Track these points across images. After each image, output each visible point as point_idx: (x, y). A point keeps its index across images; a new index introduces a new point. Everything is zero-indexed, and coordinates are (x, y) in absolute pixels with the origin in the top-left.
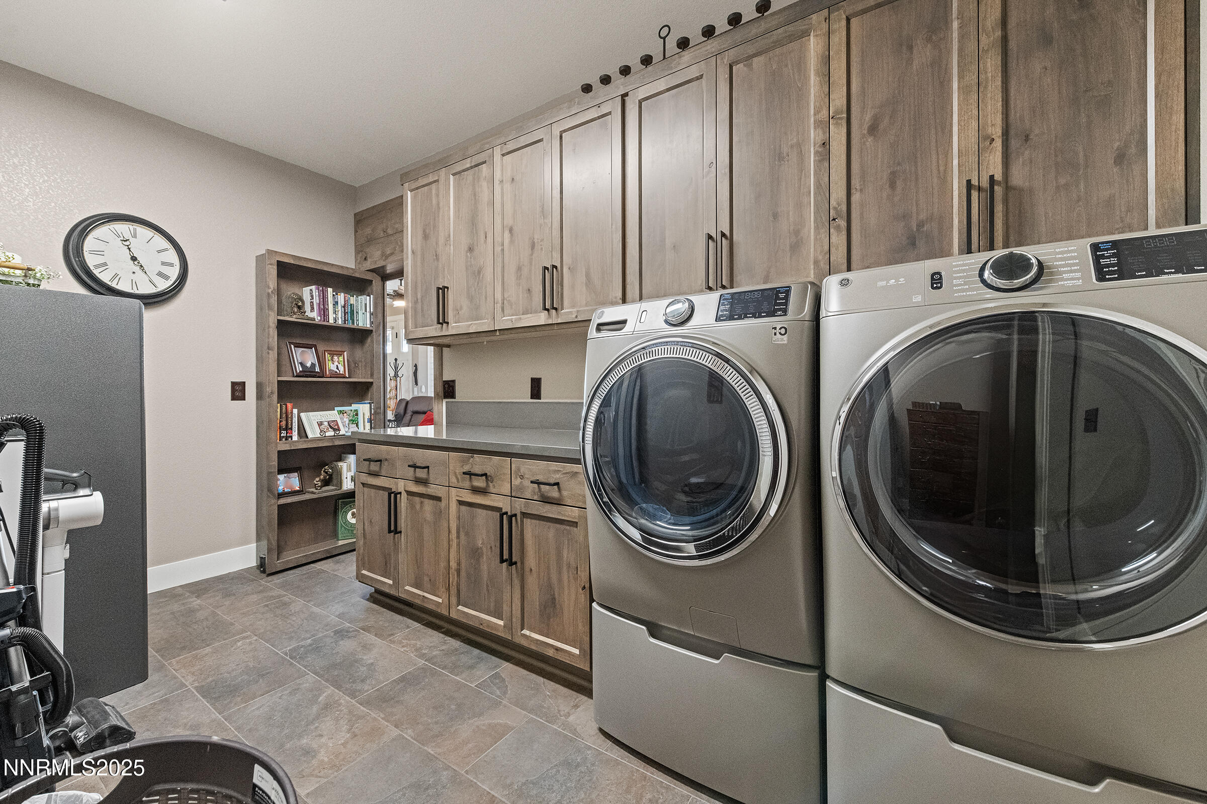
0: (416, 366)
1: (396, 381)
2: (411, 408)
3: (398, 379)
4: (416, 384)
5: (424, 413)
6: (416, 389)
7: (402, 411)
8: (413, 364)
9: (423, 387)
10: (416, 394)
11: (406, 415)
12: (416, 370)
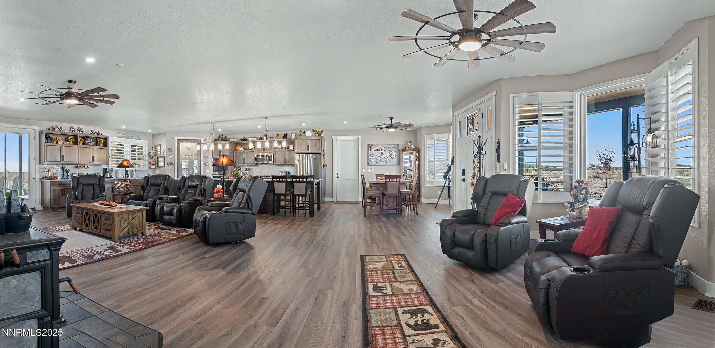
0: (498, 142)
1: (480, 158)
2: (489, 189)
3: (482, 156)
4: (499, 161)
5: (505, 194)
6: (498, 166)
7: (480, 191)
8: (495, 141)
9: (506, 164)
10: (498, 172)
11: (485, 196)
12: (499, 146)
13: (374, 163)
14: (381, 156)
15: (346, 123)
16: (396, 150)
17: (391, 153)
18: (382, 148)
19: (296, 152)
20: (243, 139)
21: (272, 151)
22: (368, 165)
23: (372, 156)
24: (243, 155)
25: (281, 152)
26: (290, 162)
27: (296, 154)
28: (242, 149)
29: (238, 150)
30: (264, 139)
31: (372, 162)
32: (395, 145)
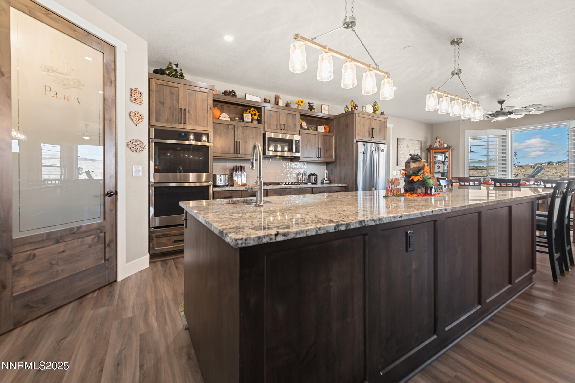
13: (403, 163)
16: (419, 148)
17: (416, 151)
18: (409, 145)
19: (357, 138)
20: (228, 94)
21: (298, 133)
22: (397, 165)
23: (401, 155)
24: (236, 132)
25: (313, 137)
26: (326, 156)
27: (357, 142)
28: (226, 118)
29: (218, 118)
30: (278, 104)
31: (402, 161)
32: (419, 141)
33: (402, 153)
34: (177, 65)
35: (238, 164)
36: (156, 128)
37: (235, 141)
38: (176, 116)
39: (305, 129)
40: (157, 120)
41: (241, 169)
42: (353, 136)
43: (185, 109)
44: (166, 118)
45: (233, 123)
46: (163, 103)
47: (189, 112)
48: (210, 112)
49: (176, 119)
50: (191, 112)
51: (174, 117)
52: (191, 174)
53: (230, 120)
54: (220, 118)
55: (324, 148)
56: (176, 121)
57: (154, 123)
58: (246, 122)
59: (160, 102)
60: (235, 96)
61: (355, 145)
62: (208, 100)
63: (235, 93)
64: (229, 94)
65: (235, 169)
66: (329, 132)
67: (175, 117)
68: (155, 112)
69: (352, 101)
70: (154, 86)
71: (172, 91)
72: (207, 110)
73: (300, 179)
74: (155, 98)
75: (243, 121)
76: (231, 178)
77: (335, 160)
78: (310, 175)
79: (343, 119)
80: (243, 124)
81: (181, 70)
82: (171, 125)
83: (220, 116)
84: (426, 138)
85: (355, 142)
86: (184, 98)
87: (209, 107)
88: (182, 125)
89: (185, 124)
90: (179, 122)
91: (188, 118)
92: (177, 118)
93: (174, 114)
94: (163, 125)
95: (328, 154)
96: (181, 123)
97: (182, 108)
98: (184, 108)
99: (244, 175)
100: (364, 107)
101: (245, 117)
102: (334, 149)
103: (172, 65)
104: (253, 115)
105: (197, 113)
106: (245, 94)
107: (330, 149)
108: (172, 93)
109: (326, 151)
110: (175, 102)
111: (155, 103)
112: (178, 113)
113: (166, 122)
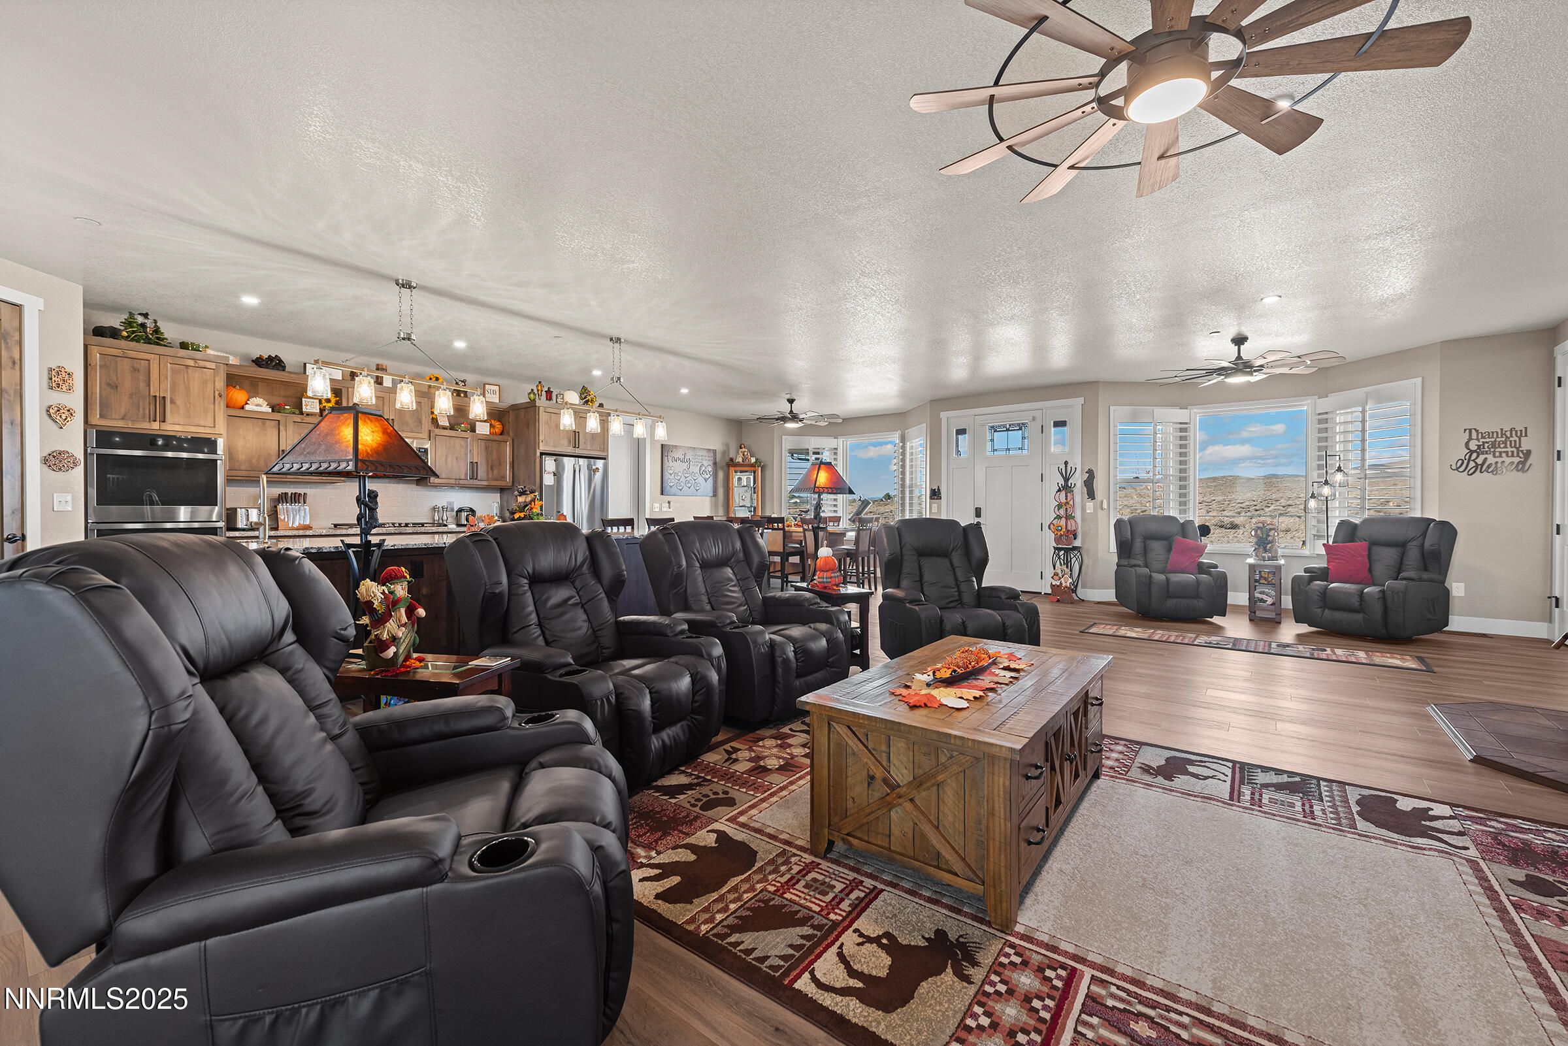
13: (674, 490)
14: (687, 475)
15: (684, 391)
16: (711, 463)
17: (704, 468)
18: (687, 457)
19: (543, 448)
20: (264, 363)
21: (426, 435)
22: (662, 494)
23: (671, 475)
24: (283, 433)
25: (458, 441)
26: (490, 476)
27: (542, 454)
28: (260, 406)
29: (243, 408)
30: (381, 384)
31: (671, 487)
32: (709, 450)
33: (671, 472)
34: (146, 315)
35: (290, 490)
36: (99, 428)
37: (281, 449)
38: (144, 409)
39: (445, 428)
40: (101, 416)
41: (296, 498)
42: (536, 444)
43: (164, 398)
44: (123, 411)
45: (277, 416)
46: (117, 387)
47: (172, 402)
48: (219, 403)
49: (144, 414)
50: (178, 402)
51: (139, 411)
52: (183, 507)
53: (270, 410)
54: (247, 407)
55: (488, 463)
56: (144, 417)
57: (95, 419)
58: (308, 415)
59: (109, 385)
60: (280, 368)
61: (538, 460)
62: (214, 381)
63: (281, 361)
64: (267, 362)
65: (283, 498)
66: (501, 434)
67: (141, 410)
68: (98, 401)
69: (540, 382)
70: (96, 357)
71: (136, 366)
72: (212, 397)
73: (436, 518)
74: (98, 378)
75: (301, 413)
76: (274, 515)
77: (510, 484)
78: (460, 510)
79: (522, 413)
80: (298, 418)
81: (155, 322)
82: (133, 424)
83: (247, 404)
84: (727, 445)
85: (538, 454)
86: (162, 378)
87: (217, 393)
88: (157, 423)
89: (164, 422)
90: (151, 419)
91: (171, 412)
92: (147, 411)
93: (139, 406)
94: (114, 423)
95: (495, 472)
96: (155, 421)
97: (158, 395)
98: (162, 395)
99: (305, 509)
100: (560, 394)
101: (306, 405)
102: (510, 464)
103: (136, 317)
104: (323, 401)
105: (190, 403)
106: (305, 364)
107: (500, 464)
108: (135, 370)
109: (492, 468)
110: (142, 385)
111: (98, 387)
112: (150, 403)
113: (123, 419)
